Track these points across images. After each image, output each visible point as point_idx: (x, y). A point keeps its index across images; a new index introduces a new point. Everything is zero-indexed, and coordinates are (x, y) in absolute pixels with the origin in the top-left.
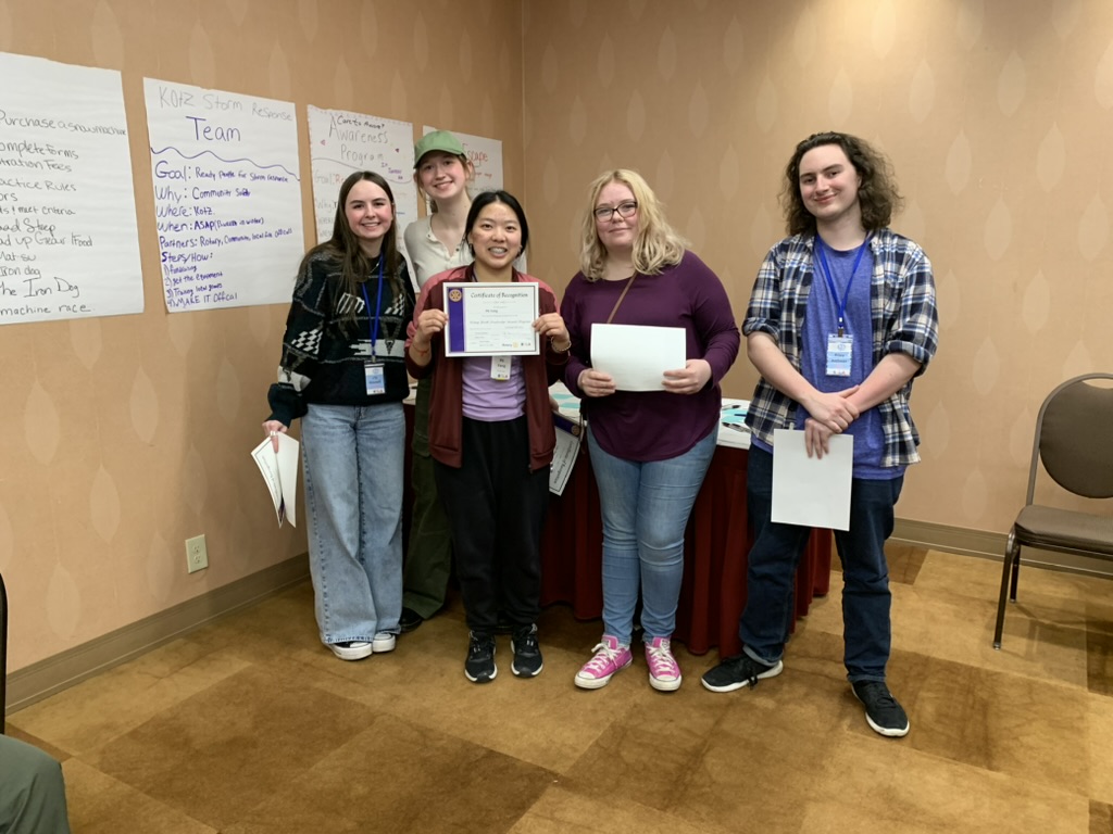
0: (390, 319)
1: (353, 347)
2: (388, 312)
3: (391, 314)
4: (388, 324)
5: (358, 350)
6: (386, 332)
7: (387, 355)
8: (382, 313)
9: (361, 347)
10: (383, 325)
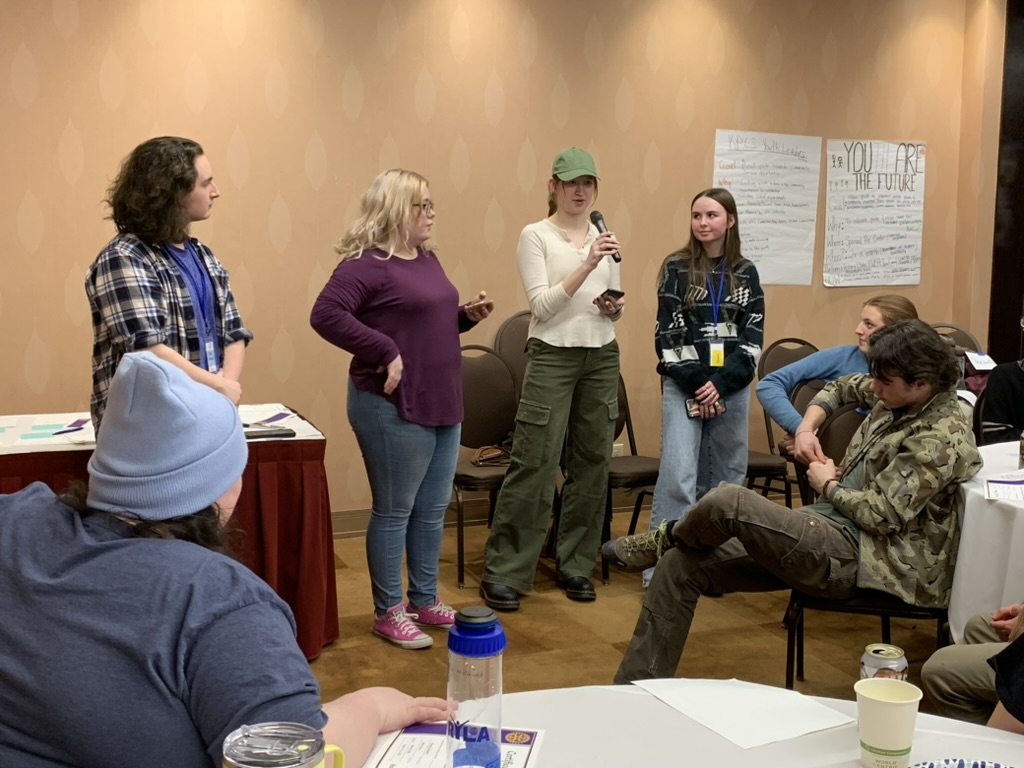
0: (729, 306)
1: (702, 330)
2: (728, 299)
3: (730, 301)
4: (727, 309)
5: (706, 332)
6: (726, 316)
7: (728, 335)
8: (723, 301)
9: (708, 329)
10: (724, 311)
